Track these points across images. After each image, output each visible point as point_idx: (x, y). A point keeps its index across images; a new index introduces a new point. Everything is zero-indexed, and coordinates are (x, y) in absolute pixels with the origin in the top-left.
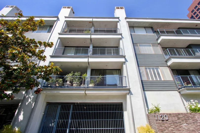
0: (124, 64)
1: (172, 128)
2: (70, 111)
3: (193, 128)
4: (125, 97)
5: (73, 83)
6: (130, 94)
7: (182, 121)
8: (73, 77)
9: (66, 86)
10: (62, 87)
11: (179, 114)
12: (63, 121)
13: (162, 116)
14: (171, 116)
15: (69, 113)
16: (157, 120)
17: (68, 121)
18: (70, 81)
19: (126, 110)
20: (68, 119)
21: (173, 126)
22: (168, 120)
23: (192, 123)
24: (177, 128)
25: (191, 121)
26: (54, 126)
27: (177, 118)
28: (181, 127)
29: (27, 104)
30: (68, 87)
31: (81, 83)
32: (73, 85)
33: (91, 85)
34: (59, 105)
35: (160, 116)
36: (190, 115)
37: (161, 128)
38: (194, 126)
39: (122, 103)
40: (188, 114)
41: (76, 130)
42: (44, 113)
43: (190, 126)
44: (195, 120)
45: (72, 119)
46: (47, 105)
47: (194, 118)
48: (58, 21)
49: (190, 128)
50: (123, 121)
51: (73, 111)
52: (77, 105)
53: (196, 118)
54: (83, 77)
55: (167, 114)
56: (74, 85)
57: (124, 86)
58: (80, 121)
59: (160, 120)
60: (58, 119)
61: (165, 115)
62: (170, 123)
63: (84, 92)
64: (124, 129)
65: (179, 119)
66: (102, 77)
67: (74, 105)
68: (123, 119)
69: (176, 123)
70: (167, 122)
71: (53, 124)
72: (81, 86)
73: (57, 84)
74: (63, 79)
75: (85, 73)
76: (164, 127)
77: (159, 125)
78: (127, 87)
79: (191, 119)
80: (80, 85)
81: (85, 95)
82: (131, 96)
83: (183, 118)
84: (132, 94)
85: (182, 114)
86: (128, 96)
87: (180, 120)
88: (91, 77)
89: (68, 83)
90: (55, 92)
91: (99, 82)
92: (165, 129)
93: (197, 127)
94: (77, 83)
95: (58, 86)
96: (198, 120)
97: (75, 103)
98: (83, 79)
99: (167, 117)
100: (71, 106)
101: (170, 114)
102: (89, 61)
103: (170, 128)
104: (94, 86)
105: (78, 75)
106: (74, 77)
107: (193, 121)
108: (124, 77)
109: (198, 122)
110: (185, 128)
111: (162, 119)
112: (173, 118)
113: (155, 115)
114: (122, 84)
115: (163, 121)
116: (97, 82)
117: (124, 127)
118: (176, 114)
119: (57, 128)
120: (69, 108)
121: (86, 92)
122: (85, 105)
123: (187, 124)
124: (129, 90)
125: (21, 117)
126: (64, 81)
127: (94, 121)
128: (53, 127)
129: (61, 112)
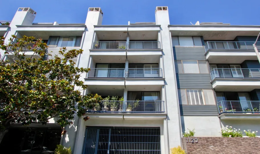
0: (163, 87)
1: (200, 149)
2: (109, 134)
3: (218, 149)
4: (162, 122)
5: (111, 108)
6: (167, 119)
7: (210, 143)
8: (110, 102)
9: (104, 111)
10: (100, 112)
11: (209, 138)
12: (103, 143)
13: (192, 139)
14: (201, 139)
15: (108, 137)
16: (188, 142)
17: (108, 143)
18: (107, 106)
19: (163, 134)
20: (108, 142)
21: (202, 148)
22: (198, 142)
23: (219, 145)
24: (204, 149)
25: (218, 144)
26: (96, 147)
27: (206, 141)
28: (208, 149)
29: (70, 127)
30: (106, 112)
31: (118, 108)
32: (110, 109)
33: (128, 110)
34: (98, 128)
35: (191, 139)
36: (219, 139)
37: (190, 149)
38: (220, 148)
39: (159, 127)
40: (216, 138)
41: (116, 151)
42: (85, 135)
43: (217, 147)
44: (222, 143)
45: (111, 141)
46: (87, 128)
47: (221, 141)
48: (87, 32)
49: (216, 149)
50: (160, 144)
51: (112, 134)
52: (115, 129)
53: (224, 142)
54: (120, 102)
55: (197, 138)
56: (112, 110)
57: (162, 111)
58: (119, 143)
59: (190, 143)
60: (99, 141)
61: (195, 139)
62: (199, 145)
63: (122, 117)
64: (160, 151)
65: (207, 142)
66: (139, 102)
67: (112, 129)
68: (160, 142)
69: (205, 145)
70: (197, 144)
71: (94, 146)
72: (119, 111)
73: (95, 109)
74: (100, 104)
75: (122, 98)
76: (193, 148)
77: (189, 146)
78: (165, 112)
79: (218, 142)
80: (117, 110)
81: (123, 119)
82: (168, 121)
83: (211, 142)
84: (169, 120)
85: (211, 138)
86: (165, 121)
87: (209, 143)
88: (127, 102)
89: (105, 107)
90: (95, 117)
91: (136, 107)
92: (194, 149)
93: (222, 148)
94: (115, 108)
95: (96, 110)
96: (225, 143)
97: (113, 127)
98: (120, 103)
99: (197, 140)
100: (109, 129)
101: (200, 138)
102: (126, 85)
103: (198, 149)
104: (132, 111)
105: (115, 99)
106: (112, 101)
107: (220, 144)
108: (162, 102)
109: (224, 145)
110: (211, 149)
111: (192, 142)
112: (202, 141)
113: (187, 138)
114: (161, 109)
115: (193, 143)
116: (134, 107)
117: (160, 149)
118: (206, 138)
119: (98, 149)
120: (107, 131)
121: (124, 117)
122: (123, 129)
123: (214, 146)
124: (166, 115)
125: (67, 139)
126: (102, 106)
127: (132, 143)
128: (94, 149)
129: (101, 135)
